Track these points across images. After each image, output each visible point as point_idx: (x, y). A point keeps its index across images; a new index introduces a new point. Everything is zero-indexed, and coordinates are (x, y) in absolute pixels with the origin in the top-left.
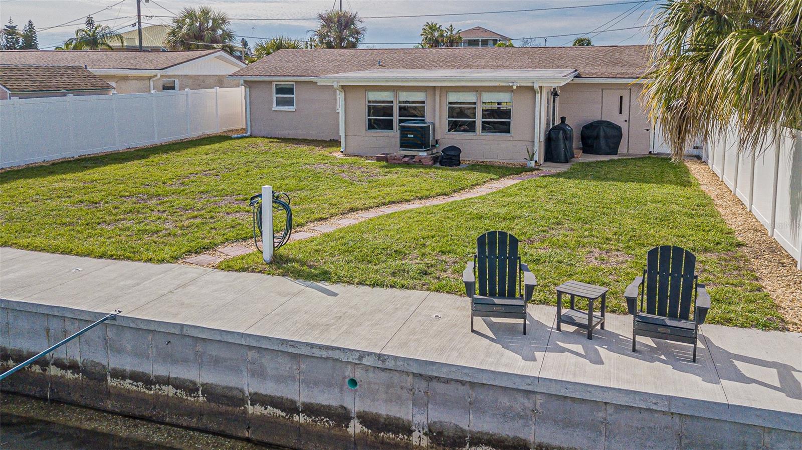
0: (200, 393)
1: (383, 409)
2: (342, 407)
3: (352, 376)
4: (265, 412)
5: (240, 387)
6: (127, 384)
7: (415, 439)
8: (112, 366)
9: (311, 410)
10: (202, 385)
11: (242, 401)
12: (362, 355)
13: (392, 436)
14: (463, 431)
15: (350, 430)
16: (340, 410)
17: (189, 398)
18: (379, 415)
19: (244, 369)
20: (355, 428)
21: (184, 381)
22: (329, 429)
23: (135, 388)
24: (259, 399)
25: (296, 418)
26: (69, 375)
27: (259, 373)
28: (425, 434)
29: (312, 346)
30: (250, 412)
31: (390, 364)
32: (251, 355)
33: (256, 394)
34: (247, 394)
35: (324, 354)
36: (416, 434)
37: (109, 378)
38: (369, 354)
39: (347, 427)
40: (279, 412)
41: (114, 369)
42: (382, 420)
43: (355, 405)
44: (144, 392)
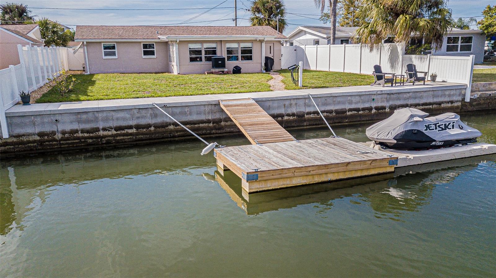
0: (334, 113)
1: (380, 105)
2: (371, 106)
3: (373, 98)
4: (352, 113)
5: (345, 108)
6: (312, 116)
7: (386, 110)
8: (307, 111)
9: (364, 109)
10: (335, 110)
11: (345, 112)
12: (377, 91)
13: (381, 111)
14: (396, 105)
15: (372, 112)
16: (370, 108)
17: (331, 115)
18: (379, 106)
19: (347, 103)
20: (374, 111)
21: (329, 110)
22: (368, 113)
23: (314, 116)
24: (350, 110)
25: (360, 113)
26: (291, 118)
27: (351, 103)
28: (389, 108)
29: (366, 92)
30: (348, 114)
31: (383, 93)
32: (349, 98)
33: (350, 109)
34: (347, 109)
35: (369, 93)
36: (387, 109)
37: (305, 115)
38: (379, 91)
39: (372, 111)
40: (355, 112)
41: (307, 112)
42: (380, 107)
43: (374, 105)
44: (317, 117)
